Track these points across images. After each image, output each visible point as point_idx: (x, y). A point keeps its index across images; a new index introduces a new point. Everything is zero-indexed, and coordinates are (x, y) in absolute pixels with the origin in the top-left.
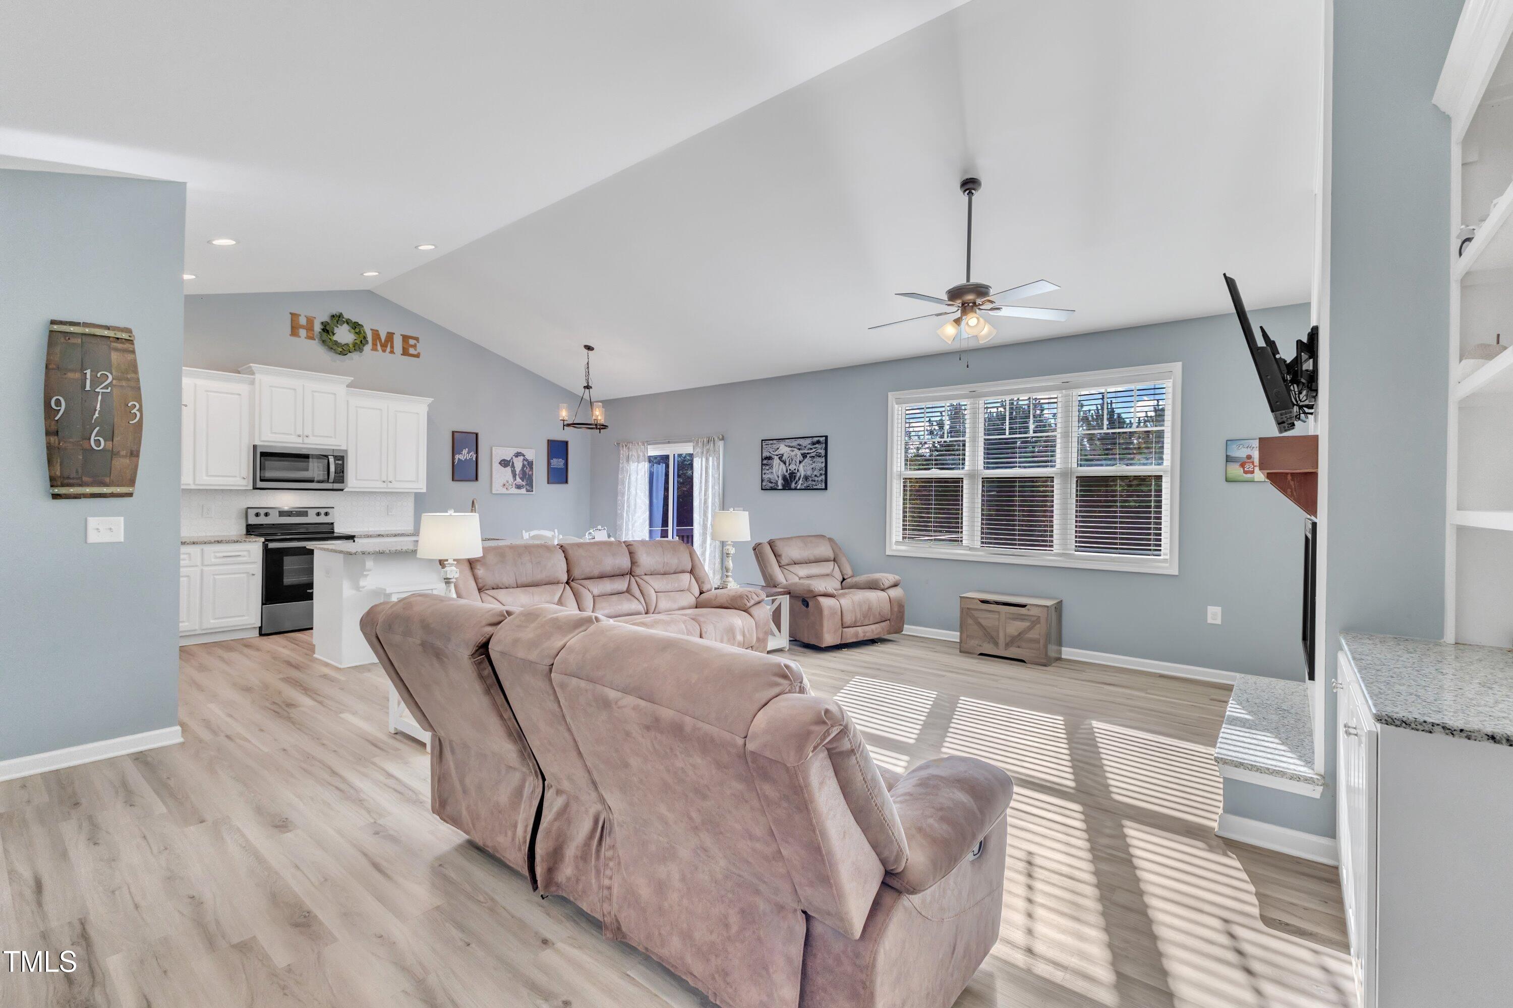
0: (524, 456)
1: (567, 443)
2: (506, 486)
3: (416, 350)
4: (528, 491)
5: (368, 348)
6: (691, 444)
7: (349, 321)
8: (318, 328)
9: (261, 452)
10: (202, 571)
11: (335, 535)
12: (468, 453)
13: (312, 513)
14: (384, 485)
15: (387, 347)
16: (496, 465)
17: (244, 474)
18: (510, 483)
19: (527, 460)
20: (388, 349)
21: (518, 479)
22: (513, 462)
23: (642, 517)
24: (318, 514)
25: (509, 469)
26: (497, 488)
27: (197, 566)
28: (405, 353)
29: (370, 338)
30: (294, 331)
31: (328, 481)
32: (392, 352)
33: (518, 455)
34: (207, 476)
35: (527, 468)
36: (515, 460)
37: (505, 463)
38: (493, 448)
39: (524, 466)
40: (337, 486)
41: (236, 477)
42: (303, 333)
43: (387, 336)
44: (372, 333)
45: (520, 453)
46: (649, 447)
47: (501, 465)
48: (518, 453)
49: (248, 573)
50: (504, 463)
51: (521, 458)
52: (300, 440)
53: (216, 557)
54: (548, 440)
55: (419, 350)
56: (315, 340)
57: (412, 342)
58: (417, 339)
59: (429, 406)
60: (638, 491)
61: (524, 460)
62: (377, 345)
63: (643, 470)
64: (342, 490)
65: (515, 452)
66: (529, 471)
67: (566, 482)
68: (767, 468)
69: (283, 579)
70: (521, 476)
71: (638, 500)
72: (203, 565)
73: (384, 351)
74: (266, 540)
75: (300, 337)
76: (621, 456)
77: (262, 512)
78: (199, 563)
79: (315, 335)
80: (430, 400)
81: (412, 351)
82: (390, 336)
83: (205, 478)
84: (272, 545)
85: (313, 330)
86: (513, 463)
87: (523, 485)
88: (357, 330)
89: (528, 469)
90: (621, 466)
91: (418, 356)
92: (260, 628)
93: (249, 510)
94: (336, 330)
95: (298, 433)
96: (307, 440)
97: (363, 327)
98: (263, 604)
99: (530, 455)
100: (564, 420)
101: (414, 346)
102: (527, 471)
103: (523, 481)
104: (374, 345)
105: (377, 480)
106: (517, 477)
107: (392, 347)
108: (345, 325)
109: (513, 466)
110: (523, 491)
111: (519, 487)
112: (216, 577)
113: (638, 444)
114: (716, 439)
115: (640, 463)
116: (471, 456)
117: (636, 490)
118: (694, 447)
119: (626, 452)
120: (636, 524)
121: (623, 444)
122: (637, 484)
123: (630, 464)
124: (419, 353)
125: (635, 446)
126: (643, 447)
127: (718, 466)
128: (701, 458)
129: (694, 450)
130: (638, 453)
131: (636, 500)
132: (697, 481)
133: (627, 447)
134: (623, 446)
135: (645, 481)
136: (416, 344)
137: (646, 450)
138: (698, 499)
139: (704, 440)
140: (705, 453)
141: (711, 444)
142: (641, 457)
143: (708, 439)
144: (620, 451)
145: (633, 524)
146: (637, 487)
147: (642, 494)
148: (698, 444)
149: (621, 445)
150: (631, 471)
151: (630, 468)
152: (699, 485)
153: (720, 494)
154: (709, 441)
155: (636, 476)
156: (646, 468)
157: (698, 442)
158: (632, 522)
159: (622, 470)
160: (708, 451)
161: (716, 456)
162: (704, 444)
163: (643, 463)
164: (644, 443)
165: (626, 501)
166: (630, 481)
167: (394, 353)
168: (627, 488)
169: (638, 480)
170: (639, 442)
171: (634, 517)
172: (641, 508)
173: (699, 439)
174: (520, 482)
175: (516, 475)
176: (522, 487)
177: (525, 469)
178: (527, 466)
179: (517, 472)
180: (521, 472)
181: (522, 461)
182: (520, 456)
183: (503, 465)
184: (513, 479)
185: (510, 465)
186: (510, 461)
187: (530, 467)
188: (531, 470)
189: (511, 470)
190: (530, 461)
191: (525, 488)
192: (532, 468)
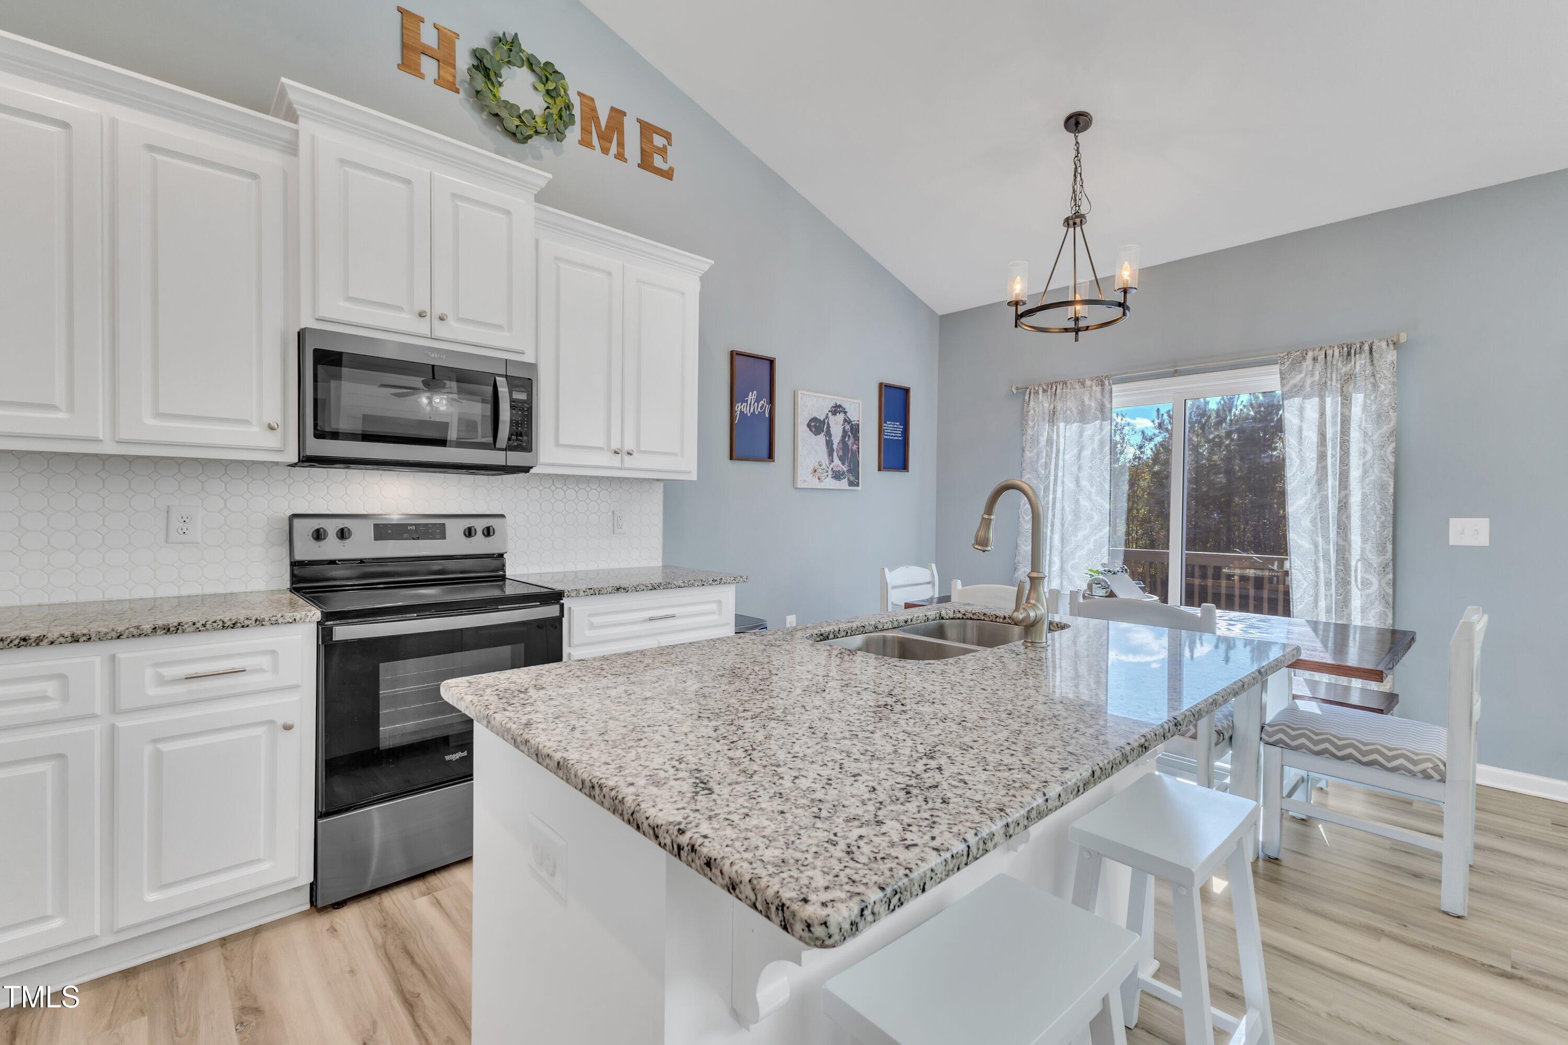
0: (845, 413)
1: (906, 391)
2: (818, 474)
3: (665, 160)
4: (851, 484)
5: (573, 136)
6: (1276, 368)
7: (532, 61)
8: (463, 61)
9: (316, 351)
10: (113, 729)
11: (510, 590)
12: (758, 401)
13: (455, 529)
14: (616, 461)
15: (610, 142)
16: (803, 429)
17: (274, 417)
18: (824, 466)
19: (849, 422)
20: (614, 149)
21: (837, 461)
22: (828, 424)
23: (1092, 539)
24: (469, 533)
25: (822, 438)
26: (805, 479)
27: (93, 716)
28: (646, 164)
29: (577, 111)
30: (409, 64)
31: (493, 446)
32: (620, 156)
34: (159, 415)
35: (849, 436)
36: (832, 419)
37: (817, 426)
38: (800, 392)
39: (845, 433)
40: (515, 458)
41: (246, 422)
42: (429, 66)
43: (609, 118)
44: (582, 100)
45: (840, 406)
46: (1115, 388)
47: (811, 430)
48: (836, 406)
49: (272, 722)
50: (815, 426)
51: (841, 417)
52: (422, 327)
53: (162, 681)
54: (881, 384)
55: (671, 163)
56: (457, 91)
57: (659, 141)
58: (667, 136)
59: (705, 279)
60: (1084, 483)
61: (845, 420)
62: (591, 133)
63: (1097, 438)
64: (526, 470)
65: (832, 404)
67: (904, 467)
69: (379, 727)
70: (841, 453)
71: (1084, 503)
72: (114, 708)
73: (605, 151)
74: (327, 616)
75: (422, 76)
76: (1032, 412)
77: (332, 527)
78: (99, 705)
79: (458, 79)
80: (705, 264)
81: (657, 161)
82: (617, 115)
83: (150, 421)
84: (343, 632)
85: (454, 67)
86: (829, 427)
87: (844, 473)
88: (551, 86)
89: (852, 440)
90: (1030, 432)
91: (668, 174)
92: (313, 886)
93: (296, 522)
94: (505, 71)
95: (419, 307)
96: (441, 330)
97: (564, 79)
98: (319, 815)
99: (854, 411)
100: (1016, 304)
101: (663, 151)
102: (850, 443)
103: (843, 464)
104: (585, 131)
105: (602, 449)
106: (835, 454)
107: (621, 144)
108: (525, 70)
109: (829, 434)
110: (844, 484)
111: (837, 476)
112: (165, 747)
113: (1083, 384)
114: (1380, 347)
115: (1087, 423)
116: (761, 408)
117: (1077, 481)
118: (1281, 373)
119: (1046, 405)
120: (1079, 553)
121: (1037, 388)
122: (1079, 468)
123: (1058, 428)
124: (671, 169)
125: (1075, 389)
126: (1099, 389)
127: (1391, 413)
128: (1315, 401)
129: (1283, 385)
130: (1083, 402)
131: (1077, 501)
132: (1307, 454)
133: (1049, 393)
134: (1037, 393)
135: (1102, 461)
136: (665, 147)
137: (1107, 396)
138: (1309, 496)
139: (1330, 352)
140: (1334, 384)
141: (1360, 362)
142: (1093, 410)
143: (1345, 349)
144: (1032, 403)
145: (1072, 552)
146: (1081, 475)
147: (1093, 490)
148: (1304, 366)
149: (1032, 391)
150: (1062, 440)
151: (1058, 436)
152: (1314, 463)
153: (1392, 483)
154: (1349, 354)
155: (1076, 451)
156: (1104, 433)
157: (1303, 363)
158: (1068, 549)
159: (1035, 440)
160: (1349, 378)
161: (1382, 387)
162: (1329, 363)
163: (1098, 422)
164: (1102, 381)
165: (1050, 505)
166: (1061, 463)
167: (625, 160)
168: (1052, 478)
169: (1082, 461)
170: (1087, 380)
171: (1073, 539)
172: (1090, 518)
173: (1310, 354)
174: (838, 466)
175: (833, 451)
176: (842, 475)
177: (847, 439)
178: (849, 433)
179: (835, 446)
180: (841, 445)
181: (842, 422)
182: (839, 412)
183: (814, 430)
184: (829, 458)
185: (823, 431)
186: (824, 422)
187: (854, 437)
188: (856, 442)
189: (826, 441)
190: (855, 426)
191: (847, 478)
192: (858, 439)
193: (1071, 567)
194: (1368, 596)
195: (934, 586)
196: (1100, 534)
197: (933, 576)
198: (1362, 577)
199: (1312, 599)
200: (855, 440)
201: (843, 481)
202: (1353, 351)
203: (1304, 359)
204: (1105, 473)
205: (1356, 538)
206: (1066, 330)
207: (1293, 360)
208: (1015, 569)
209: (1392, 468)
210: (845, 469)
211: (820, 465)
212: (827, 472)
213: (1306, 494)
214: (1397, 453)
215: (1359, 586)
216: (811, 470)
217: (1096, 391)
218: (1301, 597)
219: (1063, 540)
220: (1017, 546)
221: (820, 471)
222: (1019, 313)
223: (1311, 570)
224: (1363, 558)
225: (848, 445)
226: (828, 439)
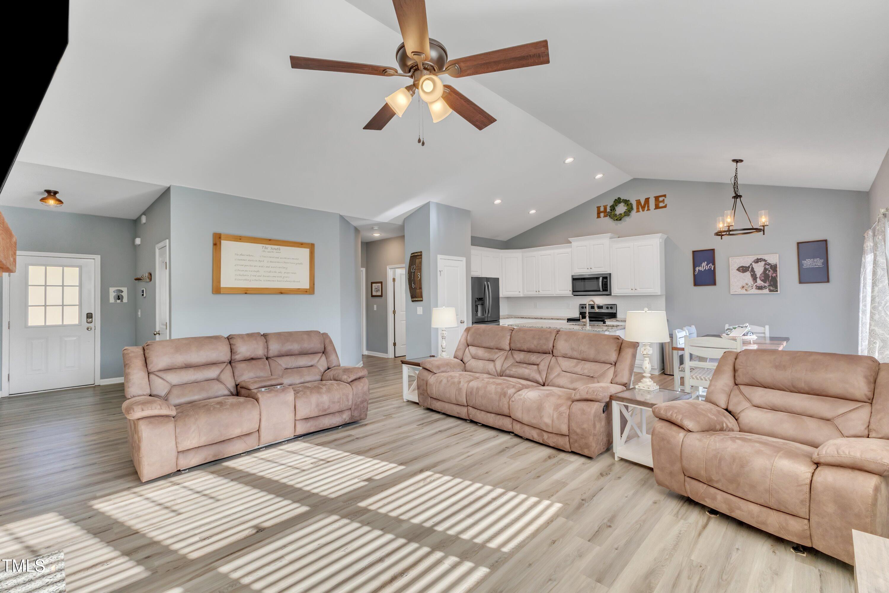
0: (765, 261)
1: (825, 241)
2: (745, 288)
3: (664, 203)
4: (771, 291)
5: (634, 213)
7: (624, 200)
8: (608, 210)
9: (574, 278)
12: (707, 265)
13: (605, 307)
15: (645, 207)
16: (734, 272)
17: (570, 289)
18: (750, 285)
19: (769, 264)
20: (646, 208)
21: (759, 282)
22: (752, 267)
24: (608, 308)
25: (748, 274)
26: (736, 290)
28: (657, 207)
29: (634, 206)
30: (598, 215)
32: (648, 210)
33: (757, 261)
34: (559, 290)
35: (769, 271)
36: (755, 266)
37: (743, 269)
38: (732, 258)
39: (765, 270)
40: (605, 293)
42: (602, 215)
43: (645, 201)
44: (637, 202)
45: (760, 259)
48: (758, 259)
51: (762, 263)
54: (799, 242)
55: (666, 202)
56: (607, 216)
57: (661, 199)
58: (665, 196)
61: (765, 264)
62: (639, 209)
64: (611, 295)
65: (755, 258)
66: (773, 274)
67: (828, 281)
70: (763, 278)
73: (643, 211)
77: (584, 306)
79: (607, 214)
81: (661, 205)
82: (647, 200)
86: (753, 268)
87: (766, 286)
88: (628, 204)
89: (771, 272)
91: (665, 207)
93: (579, 306)
94: (617, 208)
97: (630, 201)
99: (772, 259)
102: (770, 274)
103: (765, 283)
104: (637, 209)
106: (758, 280)
107: (648, 207)
108: (622, 203)
109: (753, 270)
110: (766, 291)
111: (760, 288)
116: (709, 267)
124: (666, 205)
136: (664, 200)
167: (650, 210)
174: (761, 284)
175: (757, 278)
176: (764, 287)
177: (767, 272)
178: (770, 269)
179: (758, 276)
180: (763, 275)
181: (763, 265)
182: (761, 261)
183: (741, 271)
184: (753, 281)
185: (749, 271)
186: (749, 267)
187: (773, 270)
188: (775, 272)
189: (751, 274)
190: (774, 265)
191: (768, 289)
192: (776, 271)
201: (764, 290)
210: (767, 285)
211: (747, 285)
212: (752, 287)
216: (741, 286)
221: (747, 287)
225: (768, 274)
226: (752, 273)
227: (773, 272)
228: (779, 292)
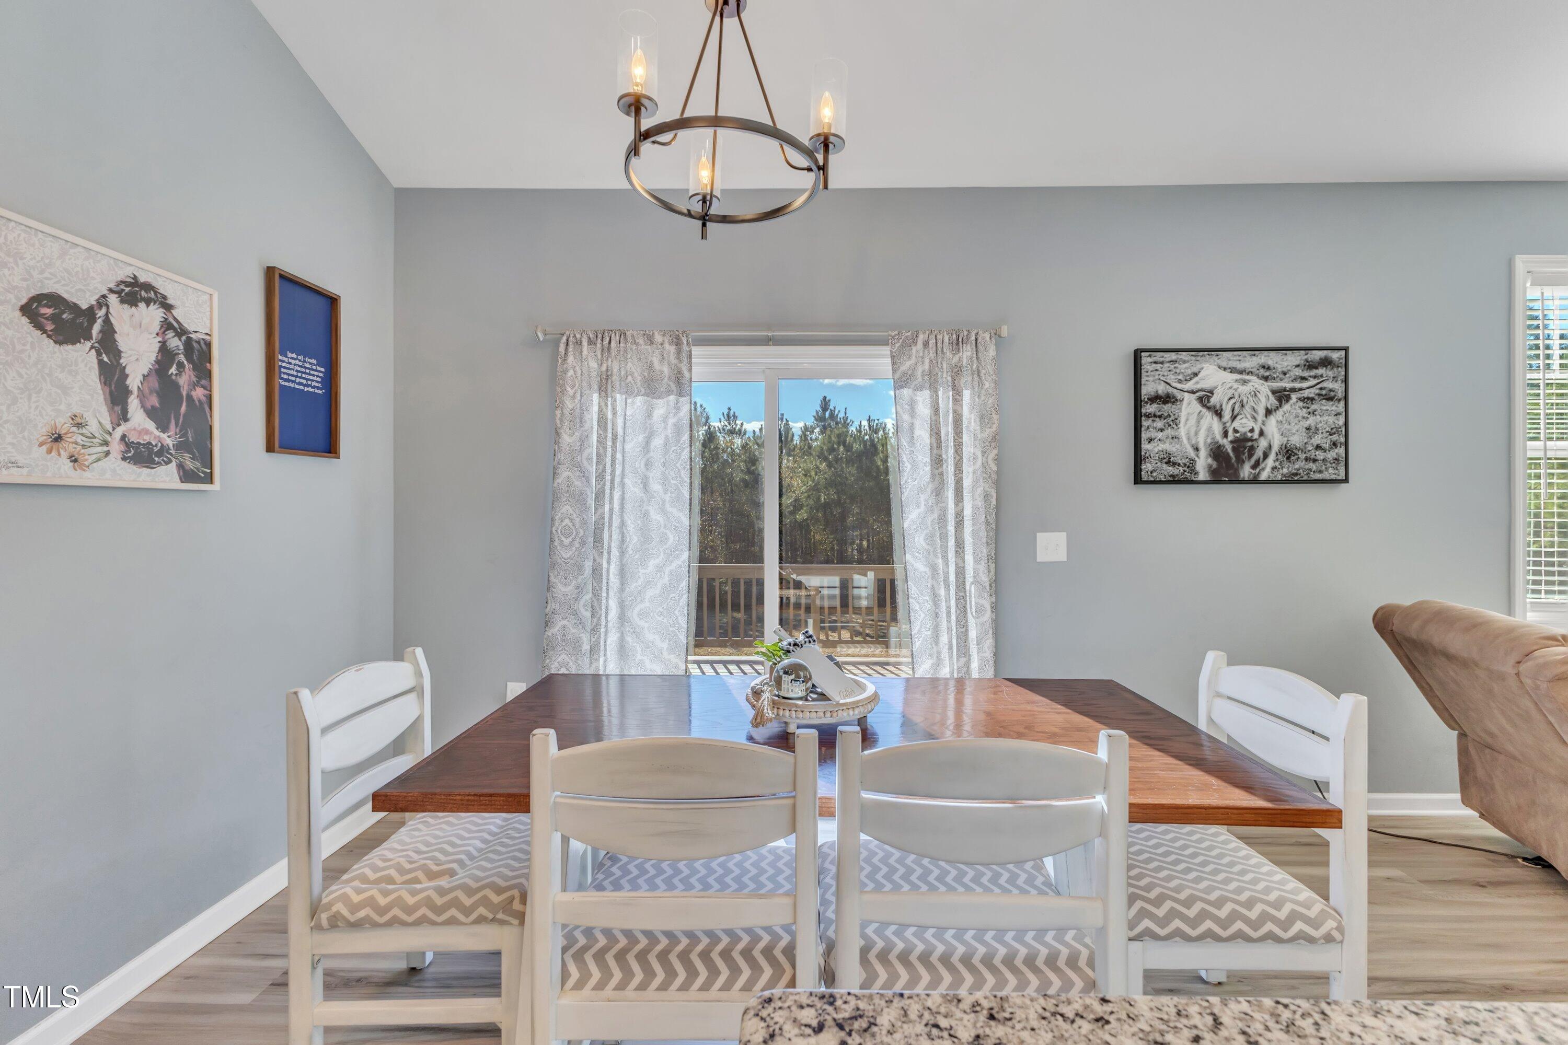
0: (168, 307)
1: (331, 301)
2: (68, 447)
4: (187, 476)
6: (886, 350)
18: (93, 427)
19: (181, 332)
21: (139, 419)
22: (107, 321)
25: (83, 354)
33: (133, 292)
35: (180, 366)
36: (120, 314)
37: (64, 319)
39: (165, 355)
45: (148, 287)
46: (696, 351)
47: (39, 326)
48: (134, 283)
50: (54, 318)
51: (152, 315)
54: (269, 271)
60: (656, 487)
61: (167, 326)
63: (672, 421)
65: (124, 273)
66: (194, 386)
67: (330, 448)
68: (1159, 424)
70: (154, 401)
76: (571, 373)
86: (109, 331)
87: (163, 450)
89: (190, 375)
90: (569, 404)
99: (195, 309)
102: (182, 381)
103: (163, 428)
106: (134, 403)
109: (109, 342)
110: (164, 475)
111: (142, 455)
113: (650, 340)
114: (984, 338)
115: (659, 398)
117: (645, 485)
118: (892, 356)
119: (594, 365)
120: (650, 593)
121: (578, 336)
122: (648, 465)
123: (614, 401)
125: (638, 344)
126: (672, 349)
127: (994, 415)
128: (926, 393)
129: (894, 371)
130: (650, 366)
131: (646, 514)
132: (920, 458)
133: (599, 345)
134: (579, 343)
135: (679, 455)
137: (685, 360)
138: (922, 508)
139: (940, 337)
140: (945, 375)
141: (967, 352)
142: (666, 380)
143: (954, 336)
144: (571, 359)
145: (640, 592)
146: (651, 475)
147: (667, 497)
148: (914, 351)
149: (571, 339)
150: (620, 421)
151: (614, 413)
152: (928, 469)
153: (994, 495)
154: (958, 344)
155: (641, 438)
156: (682, 414)
157: (913, 347)
158: (633, 587)
159: (579, 419)
160: (957, 371)
161: (987, 385)
162: (939, 350)
163: (672, 398)
164: (678, 338)
165: (606, 520)
166: (619, 456)
168: (608, 478)
169: (652, 454)
170: (656, 333)
171: (642, 571)
172: (664, 540)
173: (921, 337)
174: (147, 432)
175: (127, 392)
176: (158, 453)
177: (173, 370)
178: (182, 358)
179: (134, 382)
180: (154, 383)
181: (156, 327)
182: (148, 302)
183: (50, 327)
184: (111, 410)
185: (89, 338)
186: (90, 314)
187: (194, 369)
188: (203, 382)
189: (101, 363)
190: (198, 342)
191: (174, 464)
192: (209, 375)
193: (639, 615)
194: (982, 624)
195: (421, 695)
196: (678, 562)
197: (419, 674)
198: (975, 603)
199: (929, 632)
200: (199, 378)
201: (162, 470)
202: (960, 340)
203: (915, 343)
204: (682, 472)
205: (969, 558)
206: (689, 214)
207: (903, 342)
208: (547, 624)
209: (994, 476)
210: (169, 442)
211: (79, 425)
212: (106, 443)
213: (918, 506)
214: (998, 460)
215: (974, 614)
216: (42, 430)
217: (669, 352)
218: (919, 631)
219: (623, 573)
220: (549, 586)
221: (79, 439)
222: (643, 129)
223: (927, 598)
224: (976, 582)
225: (177, 386)
226: (106, 359)
227: (195, 379)
228: (216, 486)
